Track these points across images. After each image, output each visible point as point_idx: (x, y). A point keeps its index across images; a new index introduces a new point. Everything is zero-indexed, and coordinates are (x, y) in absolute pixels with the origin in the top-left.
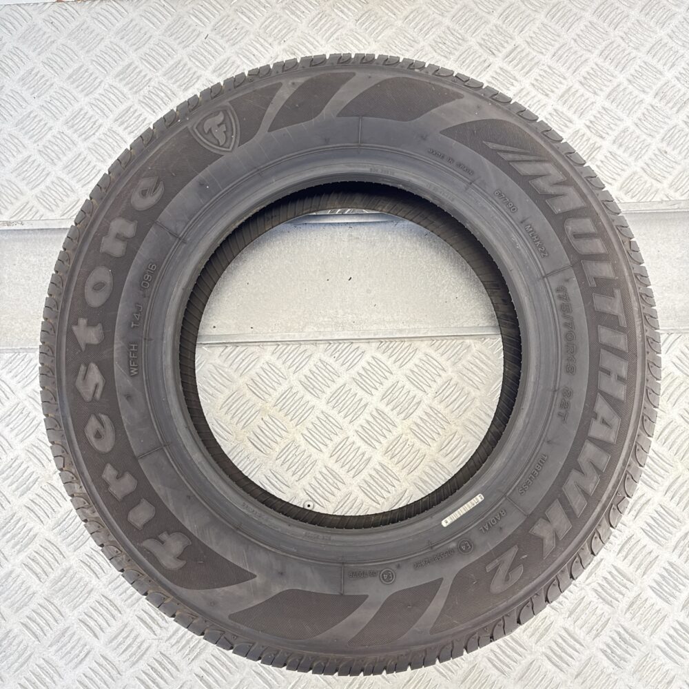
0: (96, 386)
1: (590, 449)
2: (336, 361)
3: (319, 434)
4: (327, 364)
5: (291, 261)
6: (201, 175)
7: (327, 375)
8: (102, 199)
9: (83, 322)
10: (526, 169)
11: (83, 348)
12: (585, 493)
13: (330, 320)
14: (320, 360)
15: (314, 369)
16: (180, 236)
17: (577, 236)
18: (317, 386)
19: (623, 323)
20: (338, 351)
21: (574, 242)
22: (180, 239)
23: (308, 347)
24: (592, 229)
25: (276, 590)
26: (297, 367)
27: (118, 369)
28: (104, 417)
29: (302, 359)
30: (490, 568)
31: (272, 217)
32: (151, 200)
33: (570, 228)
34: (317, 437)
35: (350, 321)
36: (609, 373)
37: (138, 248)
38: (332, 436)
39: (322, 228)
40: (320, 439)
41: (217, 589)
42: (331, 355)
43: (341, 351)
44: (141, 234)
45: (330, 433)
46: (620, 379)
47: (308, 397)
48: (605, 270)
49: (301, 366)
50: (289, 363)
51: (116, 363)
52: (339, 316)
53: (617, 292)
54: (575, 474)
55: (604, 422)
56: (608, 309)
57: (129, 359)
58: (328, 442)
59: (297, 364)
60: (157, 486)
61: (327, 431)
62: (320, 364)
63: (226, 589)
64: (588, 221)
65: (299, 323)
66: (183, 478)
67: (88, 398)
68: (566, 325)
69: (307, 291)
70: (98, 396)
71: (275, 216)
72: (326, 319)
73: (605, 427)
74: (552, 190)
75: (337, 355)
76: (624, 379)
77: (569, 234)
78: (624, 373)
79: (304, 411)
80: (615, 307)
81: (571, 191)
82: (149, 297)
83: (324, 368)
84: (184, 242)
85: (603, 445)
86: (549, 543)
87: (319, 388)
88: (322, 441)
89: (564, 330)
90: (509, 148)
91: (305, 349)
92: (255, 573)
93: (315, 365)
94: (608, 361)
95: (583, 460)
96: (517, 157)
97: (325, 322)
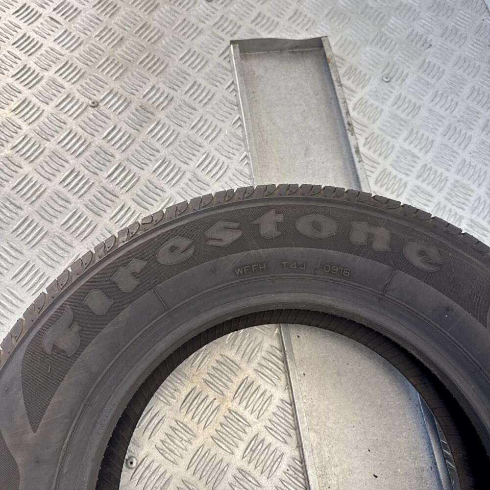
0: (220, 240)
2: (285, 473)
3: (205, 464)
4: (280, 462)
5: (380, 406)
6: (457, 307)
7: (268, 463)
8: (405, 215)
9: (280, 218)
11: (255, 222)
13: (327, 459)
14: (283, 454)
15: (272, 449)
16: (386, 295)
18: (255, 454)
20: (295, 473)
22: (382, 295)
23: (294, 437)
25: (19, 459)
26: (271, 429)
27: (237, 257)
28: (191, 251)
29: (281, 433)
31: (424, 384)
32: (417, 261)
34: (202, 463)
35: (330, 483)
37: (364, 256)
38: (205, 479)
39: (423, 435)
40: (200, 466)
41: (21, 392)
42: (289, 466)
43: (296, 476)
44: (380, 256)
45: (207, 476)
47: (243, 446)
49: (273, 433)
50: (274, 419)
51: (245, 253)
52: (333, 469)
57: (251, 265)
58: (198, 475)
59: (275, 429)
60: (126, 314)
61: (209, 473)
62: (278, 454)
63: (22, 401)
65: (317, 425)
66: (137, 336)
67: (208, 234)
69: (353, 429)
70: (212, 243)
71: (427, 387)
72: (327, 454)
75: (291, 472)
79: (227, 444)
82: (315, 274)
83: (275, 460)
84: (380, 299)
87: (253, 457)
88: (198, 468)
91: (292, 434)
92: (38, 431)
93: (276, 449)
97: (324, 453)
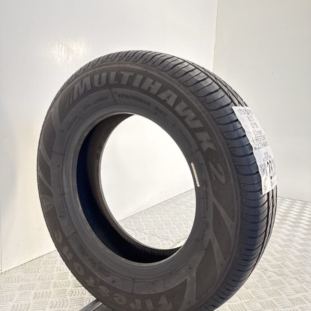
0: (106, 290)
1: (178, 109)
9: (87, 281)
10: (75, 96)
11: (94, 286)
12: (195, 119)
16: (75, 232)
17: (100, 83)
19: (132, 74)
21: (102, 85)
24: (98, 76)
25: (194, 274)
27: (104, 279)
28: (116, 295)
30: (214, 179)
32: (61, 236)
33: (97, 85)
36: (150, 88)
37: (72, 249)
41: (185, 297)
44: (69, 245)
46: (153, 83)
48: (113, 75)
51: (102, 279)
53: (122, 73)
54: (187, 120)
55: (168, 97)
56: (126, 79)
57: (103, 273)
60: (144, 293)
63: (186, 294)
64: (95, 76)
66: (147, 281)
67: (108, 295)
68: (132, 98)
70: (109, 292)
73: (171, 98)
74: (83, 88)
76: (154, 81)
77: (99, 86)
78: (152, 81)
80: (126, 75)
81: (84, 80)
82: (89, 254)
85: (177, 102)
86: (211, 146)
89: (134, 100)
90: (68, 100)
92: (186, 278)
94: (145, 86)
95: (182, 114)
96: (71, 98)
